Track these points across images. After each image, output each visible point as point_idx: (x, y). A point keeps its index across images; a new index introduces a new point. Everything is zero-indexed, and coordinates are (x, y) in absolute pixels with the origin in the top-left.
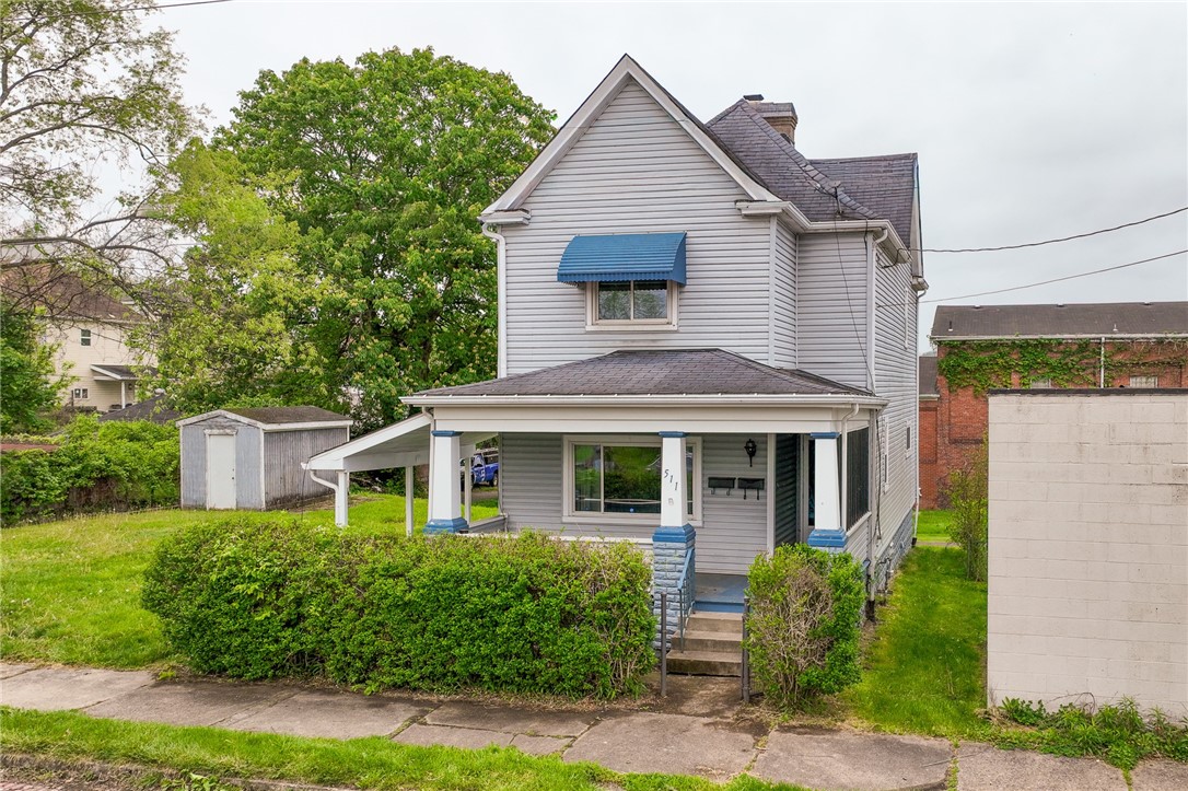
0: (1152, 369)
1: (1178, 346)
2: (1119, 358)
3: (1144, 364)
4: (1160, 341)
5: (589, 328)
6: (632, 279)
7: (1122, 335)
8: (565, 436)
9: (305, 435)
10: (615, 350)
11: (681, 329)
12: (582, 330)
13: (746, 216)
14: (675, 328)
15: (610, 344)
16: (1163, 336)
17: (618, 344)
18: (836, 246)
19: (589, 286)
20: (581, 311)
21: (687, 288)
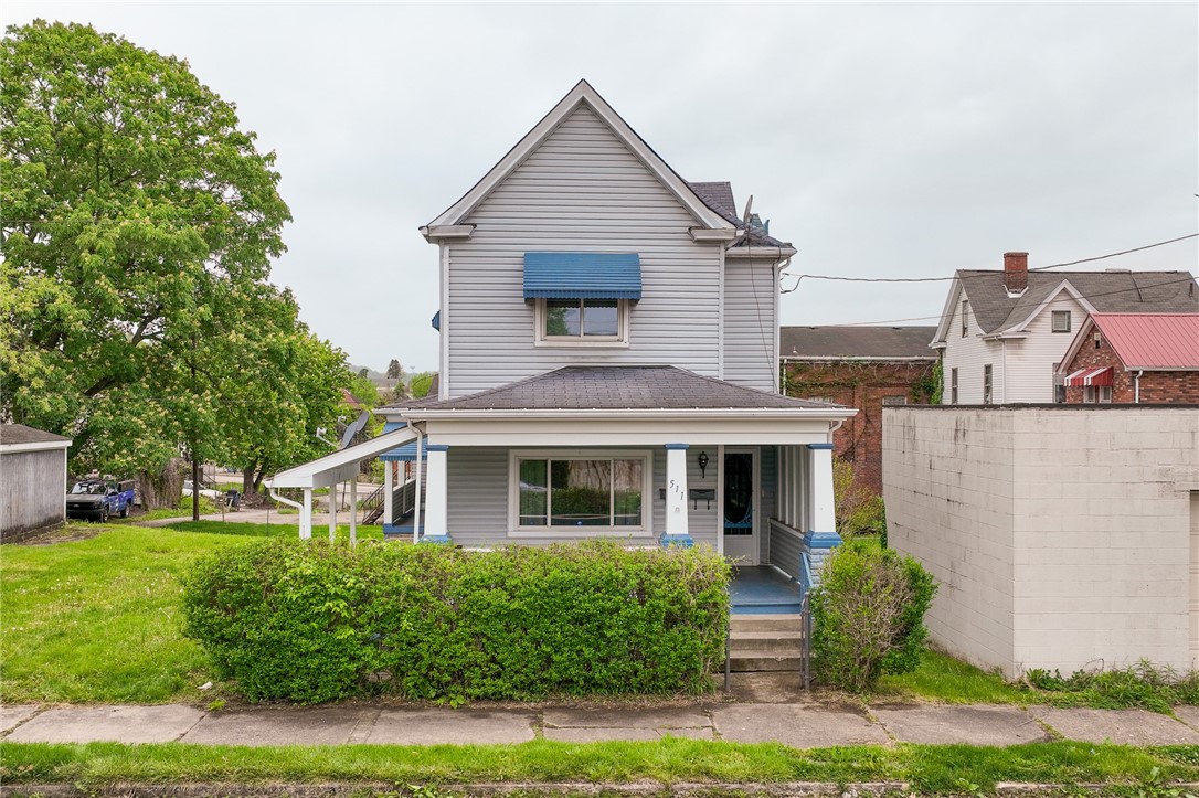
0: (828, 390)
1: (853, 368)
2: (799, 378)
3: (822, 385)
4: (836, 364)
5: (538, 344)
6: (582, 297)
7: (803, 358)
8: (511, 451)
9: (29, 457)
10: (566, 365)
11: (633, 346)
12: (531, 346)
13: (698, 241)
14: (627, 345)
15: (559, 359)
16: (839, 358)
17: (568, 359)
18: (749, 271)
19: (538, 302)
20: (529, 326)
21: (638, 307)
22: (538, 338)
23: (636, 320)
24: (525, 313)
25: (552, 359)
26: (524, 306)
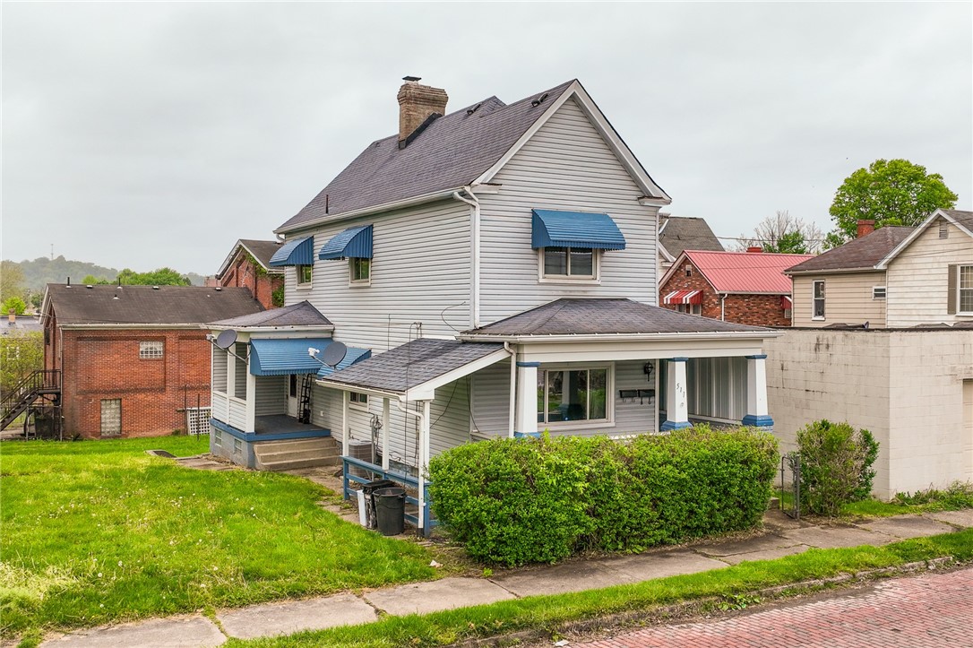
22: (541, 276)
23: (604, 264)
24: (531, 256)
25: (550, 293)
26: (531, 251)
